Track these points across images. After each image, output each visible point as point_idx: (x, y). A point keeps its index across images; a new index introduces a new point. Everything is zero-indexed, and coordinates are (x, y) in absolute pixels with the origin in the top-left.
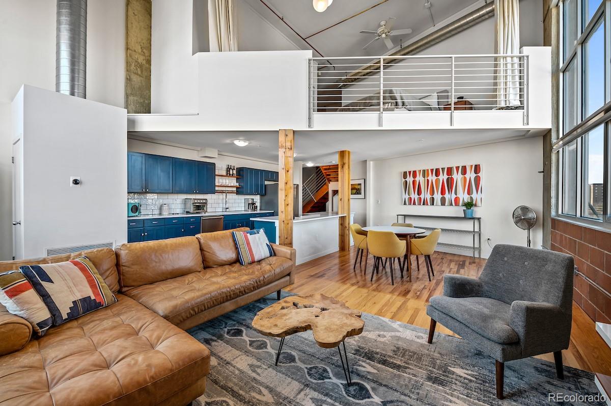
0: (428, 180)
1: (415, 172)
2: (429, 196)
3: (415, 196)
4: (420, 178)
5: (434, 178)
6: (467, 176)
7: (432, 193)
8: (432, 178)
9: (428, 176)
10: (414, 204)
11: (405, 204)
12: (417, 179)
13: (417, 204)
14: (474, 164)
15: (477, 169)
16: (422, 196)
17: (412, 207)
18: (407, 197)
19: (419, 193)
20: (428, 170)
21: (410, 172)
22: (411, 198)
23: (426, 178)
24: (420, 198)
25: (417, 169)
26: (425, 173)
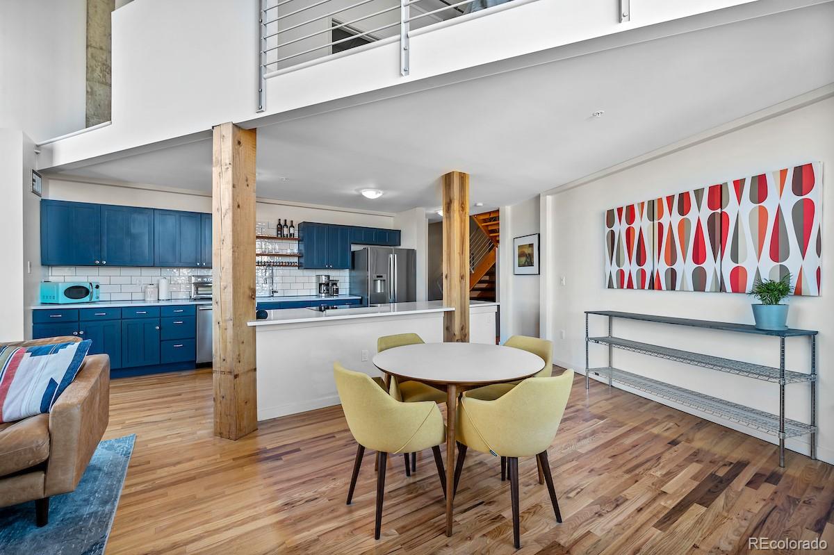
0: (661, 226)
1: (631, 209)
2: (662, 268)
3: (631, 268)
4: (642, 223)
5: (676, 218)
6: (770, 204)
7: (672, 259)
8: (671, 219)
9: (660, 216)
10: (630, 286)
11: (610, 286)
12: (636, 225)
13: (635, 286)
14: (791, 165)
15: (803, 178)
16: (648, 267)
17: (626, 292)
18: (615, 269)
19: (641, 260)
20: (660, 200)
21: (620, 210)
22: (622, 273)
23: (656, 222)
24: (643, 272)
25: (635, 201)
26: (654, 209)
